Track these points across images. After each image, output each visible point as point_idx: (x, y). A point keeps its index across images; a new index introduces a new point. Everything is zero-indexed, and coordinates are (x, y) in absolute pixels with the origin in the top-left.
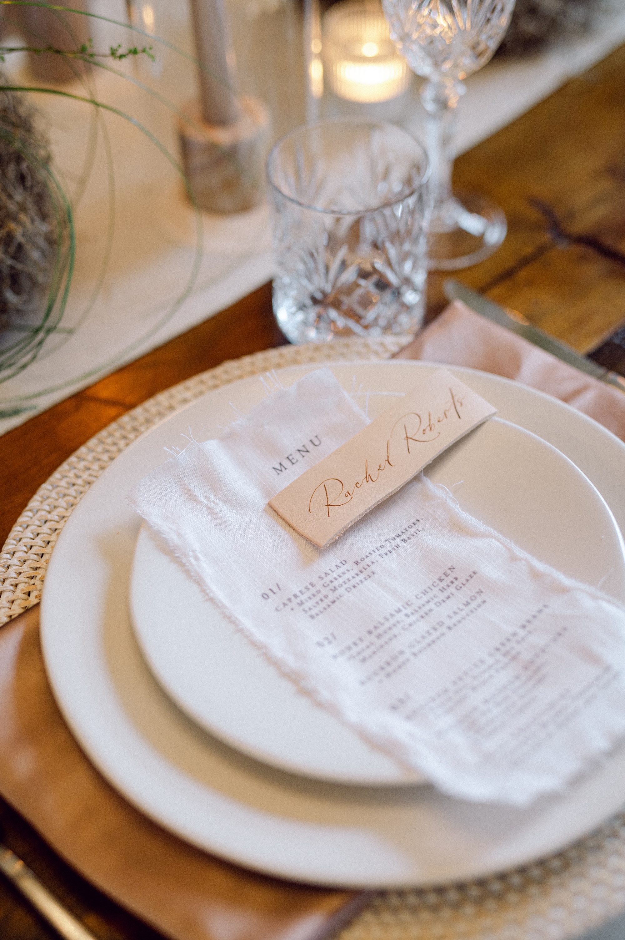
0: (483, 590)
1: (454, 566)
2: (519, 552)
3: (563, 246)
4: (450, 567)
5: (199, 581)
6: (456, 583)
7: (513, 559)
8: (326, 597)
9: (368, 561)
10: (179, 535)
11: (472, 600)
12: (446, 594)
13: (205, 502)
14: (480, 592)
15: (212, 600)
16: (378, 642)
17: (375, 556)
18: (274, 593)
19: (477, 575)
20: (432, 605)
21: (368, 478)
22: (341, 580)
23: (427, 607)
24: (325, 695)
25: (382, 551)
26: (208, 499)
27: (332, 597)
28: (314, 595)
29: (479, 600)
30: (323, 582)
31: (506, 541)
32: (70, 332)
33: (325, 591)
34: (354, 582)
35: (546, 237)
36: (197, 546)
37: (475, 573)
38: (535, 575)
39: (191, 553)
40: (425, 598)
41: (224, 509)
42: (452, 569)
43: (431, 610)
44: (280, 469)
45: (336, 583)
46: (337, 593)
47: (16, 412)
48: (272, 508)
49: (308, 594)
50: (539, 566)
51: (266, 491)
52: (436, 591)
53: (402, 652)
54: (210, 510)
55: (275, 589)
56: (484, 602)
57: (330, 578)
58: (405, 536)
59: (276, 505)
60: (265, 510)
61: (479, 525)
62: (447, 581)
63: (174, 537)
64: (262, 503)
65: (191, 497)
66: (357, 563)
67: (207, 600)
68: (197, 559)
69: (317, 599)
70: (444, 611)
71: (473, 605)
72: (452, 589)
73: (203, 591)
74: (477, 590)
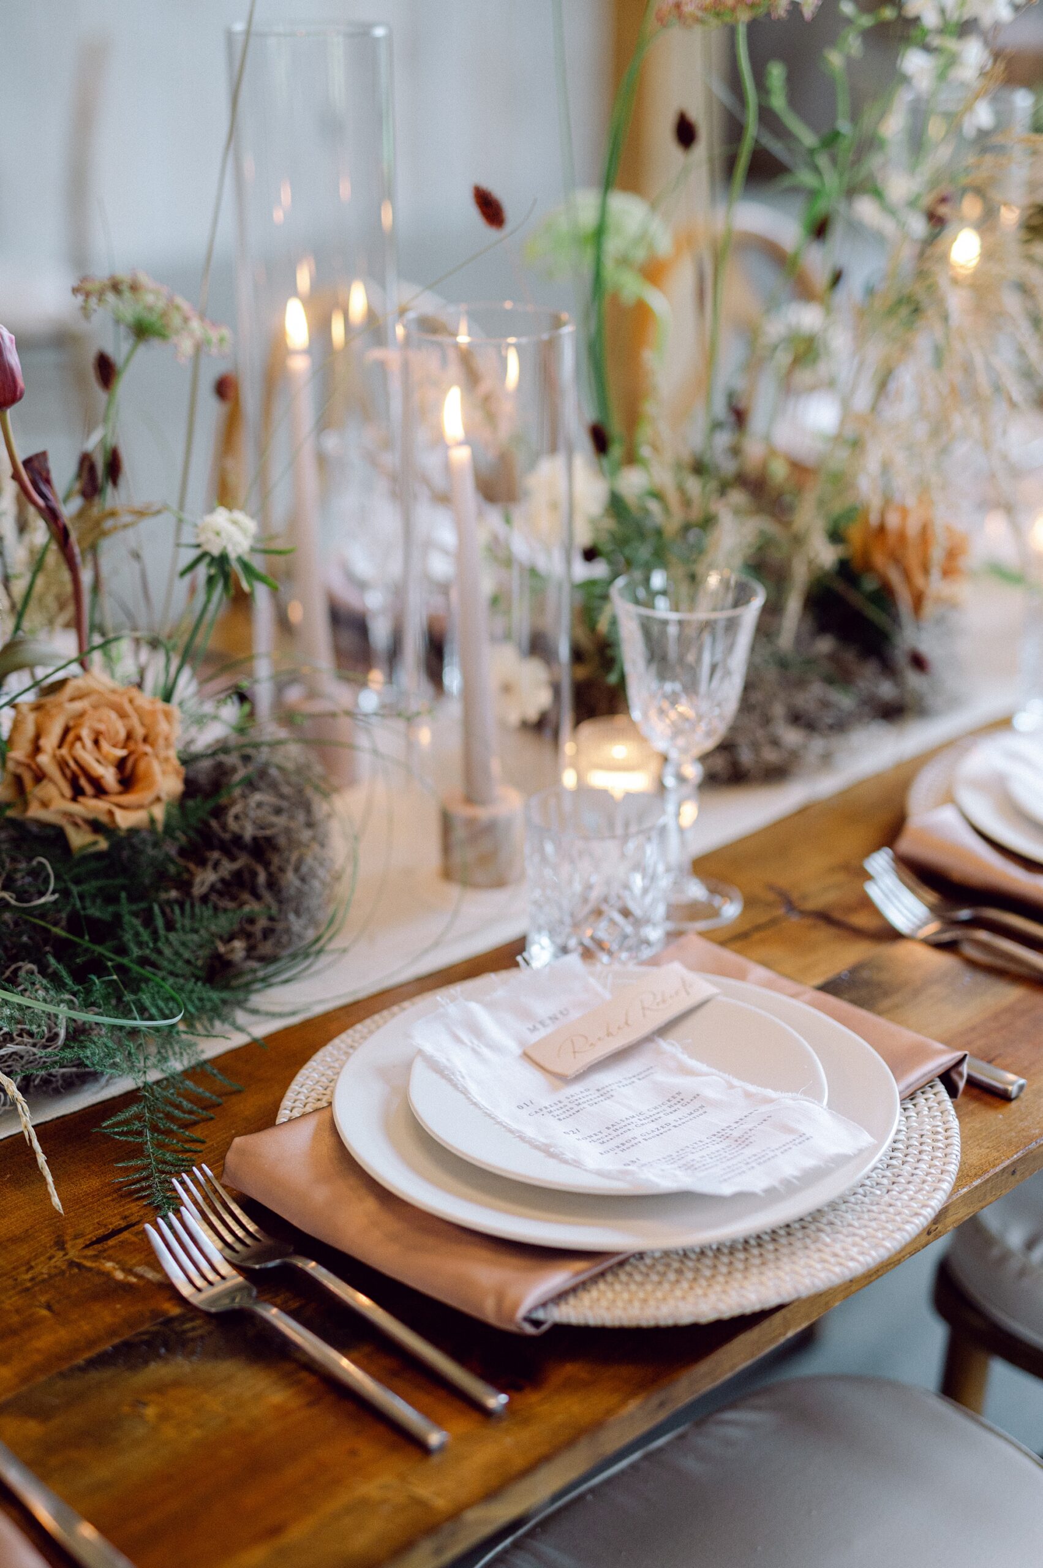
0: (704, 1105)
1: (681, 1091)
2: (736, 1082)
3: (795, 919)
4: (677, 1092)
5: (465, 1092)
6: (682, 1102)
7: (731, 1087)
8: (572, 1109)
9: (608, 1089)
10: (448, 1060)
11: (694, 1111)
12: (673, 1109)
13: (469, 1044)
14: (702, 1107)
15: (475, 1104)
16: (615, 1134)
17: (614, 1087)
18: (528, 1106)
19: (700, 1096)
20: (661, 1115)
21: (609, 1034)
22: (585, 1100)
23: (658, 1116)
24: (569, 1156)
25: (620, 1085)
26: (472, 1043)
27: (576, 1108)
28: (561, 1108)
29: (701, 1111)
30: (569, 1100)
31: (726, 1076)
32: (345, 951)
33: (570, 1106)
34: (596, 1101)
35: (781, 911)
36: (464, 1071)
37: (698, 1095)
38: (748, 1095)
39: (458, 1073)
40: (655, 1111)
41: (485, 1051)
42: (679, 1093)
43: (660, 1118)
44: (534, 1029)
45: (581, 1101)
46: (581, 1107)
47: (293, 1013)
48: (526, 1056)
49: (555, 1107)
50: (752, 1088)
51: (521, 1043)
52: (664, 1107)
53: (635, 1138)
54: (474, 1050)
55: (529, 1104)
56: (705, 1112)
57: (575, 1098)
58: (640, 1077)
59: (530, 1053)
60: (521, 1056)
61: (703, 1068)
62: (675, 1101)
63: (444, 1061)
64: (518, 1051)
65: (458, 1040)
66: (598, 1090)
67: (472, 1104)
68: (463, 1077)
69: (564, 1110)
70: (671, 1118)
71: (695, 1114)
72: (679, 1106)
73: (468, 1098)
74: (700, 1105)
